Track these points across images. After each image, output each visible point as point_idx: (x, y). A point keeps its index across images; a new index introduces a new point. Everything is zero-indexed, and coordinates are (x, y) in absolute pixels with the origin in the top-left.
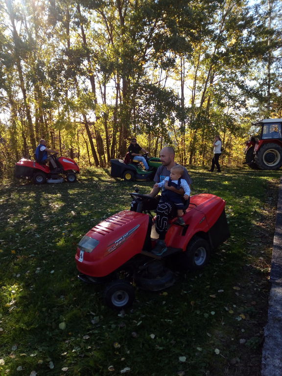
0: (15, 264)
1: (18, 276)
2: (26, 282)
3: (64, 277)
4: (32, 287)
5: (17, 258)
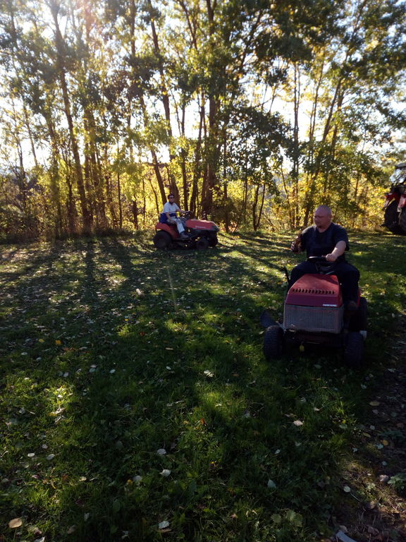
0: (61, 359)
1: (66, 375)
2: (77, 385)
3: (130, 378)
4: (85, 390)
5: (64, 351)
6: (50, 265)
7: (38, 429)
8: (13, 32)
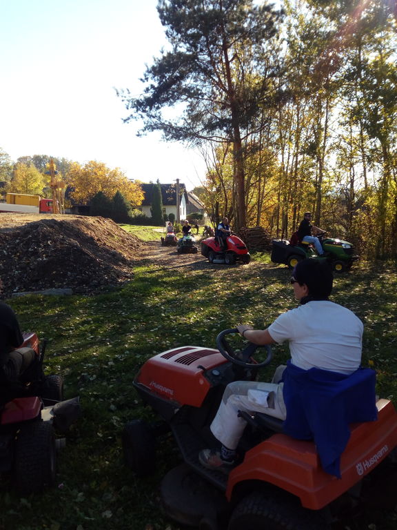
6: (368, 284)
8: (359, 64)
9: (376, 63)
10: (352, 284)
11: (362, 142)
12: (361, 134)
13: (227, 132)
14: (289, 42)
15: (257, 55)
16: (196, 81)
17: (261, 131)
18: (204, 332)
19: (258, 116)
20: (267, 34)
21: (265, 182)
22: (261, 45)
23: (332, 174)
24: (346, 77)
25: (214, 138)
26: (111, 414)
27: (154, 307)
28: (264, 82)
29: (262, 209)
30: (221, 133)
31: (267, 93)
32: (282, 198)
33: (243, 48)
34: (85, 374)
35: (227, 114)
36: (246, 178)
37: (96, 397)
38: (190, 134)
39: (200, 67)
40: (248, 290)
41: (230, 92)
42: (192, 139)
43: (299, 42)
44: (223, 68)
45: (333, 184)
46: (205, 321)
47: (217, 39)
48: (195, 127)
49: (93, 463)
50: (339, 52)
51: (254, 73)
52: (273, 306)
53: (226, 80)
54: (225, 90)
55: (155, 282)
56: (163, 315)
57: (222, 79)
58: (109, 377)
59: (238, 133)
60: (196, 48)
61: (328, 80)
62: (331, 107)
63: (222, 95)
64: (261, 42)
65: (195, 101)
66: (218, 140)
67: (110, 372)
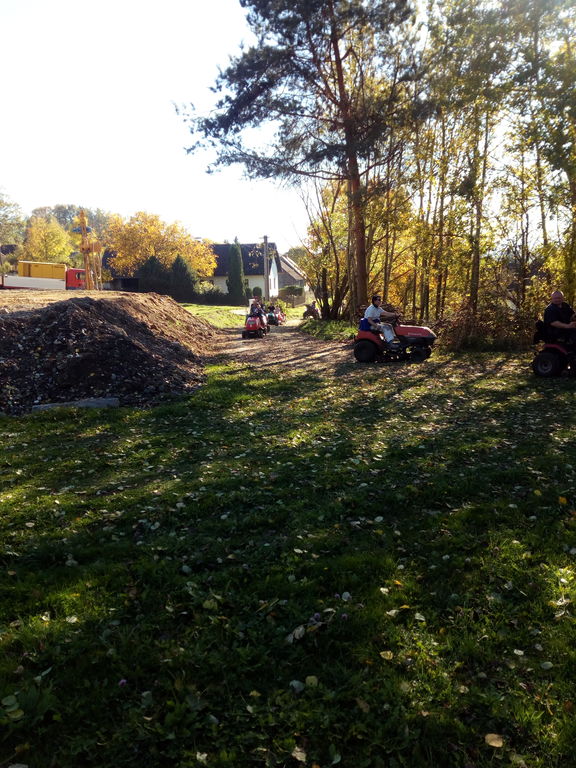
0: (567, 526)
1: (574, 551)
5: (571, 515)
7: (530, 619)
8: (535, 59)
9: (561, 58)
10: (527, 386)
11: (540, 175)
12: (538, 164)
13: (339, 164)
14: (430, 28)
15: (383, 49)
16: (292, 89)
17: (388, 162)
18: (312, 459)
19: (386, 139)
20: (397, 17)
21: (395, 239)
22: (388, 33)
23: (494, 224)
24: (516, 79)
25: (320, 174)
26: (184, 578)
27: (239, 423)
28: (393, 88)
29: (391, 279)
30: (330, 166)
31: (398, 106)
32: (420, 263)
33: (361, 38)
34: (144, 521)
35: (339, 137)
36: (367, 232)
37: (161, 554)
38: (285, 168)
39: (298, 68)
40: (375, 397)
41: (344, 104)
42: (287, 175)
43: (445, 27)
44: (332, 69)
45: (497, 239)
46: (314, 442)
47: (323, 26)
48: (292, 159)
49: (162, 650)
50: (505, 40)
51: (378, 76)
52: (412, 419)
53: (337, 87)
54: (335, 101)
55: (238, 387)
56: (252, 434)
57: (331, 86)
58: (179, 525)
59: (355, 166)
60: (292, 39)
61: (489, 84)
62: (492, 125)
63: (331, 110)
64: (389, 29)
65: (291, 119)
66: (326, 176)
67: (179, 518)
